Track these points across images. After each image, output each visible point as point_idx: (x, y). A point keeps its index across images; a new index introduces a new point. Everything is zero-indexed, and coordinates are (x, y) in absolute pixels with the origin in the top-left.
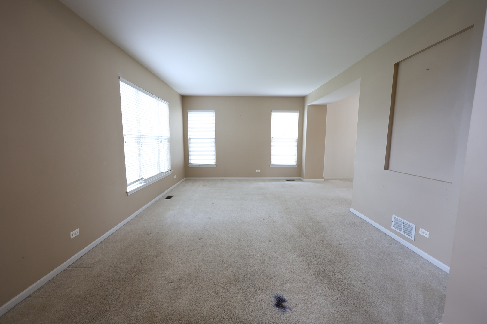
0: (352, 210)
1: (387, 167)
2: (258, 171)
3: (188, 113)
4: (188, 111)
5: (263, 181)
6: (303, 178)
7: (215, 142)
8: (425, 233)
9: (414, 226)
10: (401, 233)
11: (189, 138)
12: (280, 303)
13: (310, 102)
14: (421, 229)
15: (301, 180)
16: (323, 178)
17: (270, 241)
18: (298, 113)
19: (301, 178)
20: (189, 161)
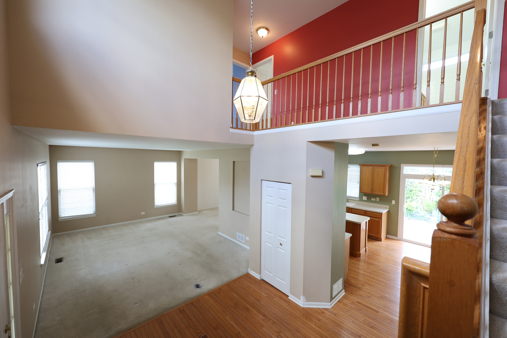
0: (219, 233)
1: (233, 210)
2: (143, 213)
3: (58, 163)
4: (57, 161)
5: (149, 221)
6: (183, 213)
7: (94, 191)
8: (247, 238)
9: (244, 236)
10: (240, 240)
11: (58, 189)
12: (198, 286)
13: (185, 156)
14: (246, 237)
15: (181, 215)
16: (197, 211)
17: (180, 265)
18: (176, 163)
19: (181, 213)
20: (59, 215)
